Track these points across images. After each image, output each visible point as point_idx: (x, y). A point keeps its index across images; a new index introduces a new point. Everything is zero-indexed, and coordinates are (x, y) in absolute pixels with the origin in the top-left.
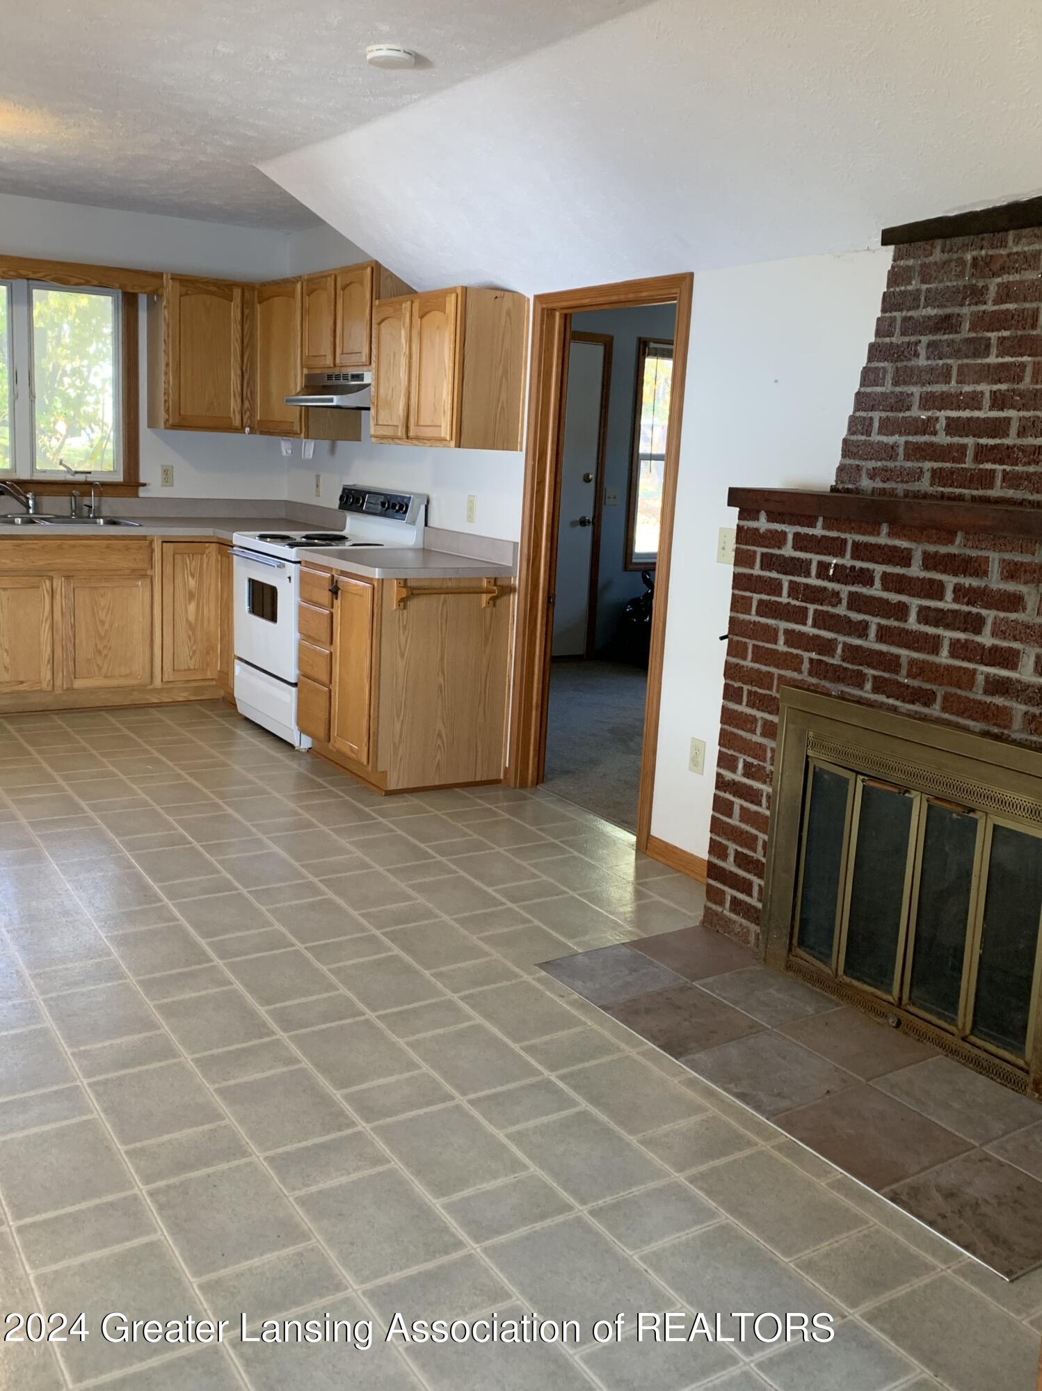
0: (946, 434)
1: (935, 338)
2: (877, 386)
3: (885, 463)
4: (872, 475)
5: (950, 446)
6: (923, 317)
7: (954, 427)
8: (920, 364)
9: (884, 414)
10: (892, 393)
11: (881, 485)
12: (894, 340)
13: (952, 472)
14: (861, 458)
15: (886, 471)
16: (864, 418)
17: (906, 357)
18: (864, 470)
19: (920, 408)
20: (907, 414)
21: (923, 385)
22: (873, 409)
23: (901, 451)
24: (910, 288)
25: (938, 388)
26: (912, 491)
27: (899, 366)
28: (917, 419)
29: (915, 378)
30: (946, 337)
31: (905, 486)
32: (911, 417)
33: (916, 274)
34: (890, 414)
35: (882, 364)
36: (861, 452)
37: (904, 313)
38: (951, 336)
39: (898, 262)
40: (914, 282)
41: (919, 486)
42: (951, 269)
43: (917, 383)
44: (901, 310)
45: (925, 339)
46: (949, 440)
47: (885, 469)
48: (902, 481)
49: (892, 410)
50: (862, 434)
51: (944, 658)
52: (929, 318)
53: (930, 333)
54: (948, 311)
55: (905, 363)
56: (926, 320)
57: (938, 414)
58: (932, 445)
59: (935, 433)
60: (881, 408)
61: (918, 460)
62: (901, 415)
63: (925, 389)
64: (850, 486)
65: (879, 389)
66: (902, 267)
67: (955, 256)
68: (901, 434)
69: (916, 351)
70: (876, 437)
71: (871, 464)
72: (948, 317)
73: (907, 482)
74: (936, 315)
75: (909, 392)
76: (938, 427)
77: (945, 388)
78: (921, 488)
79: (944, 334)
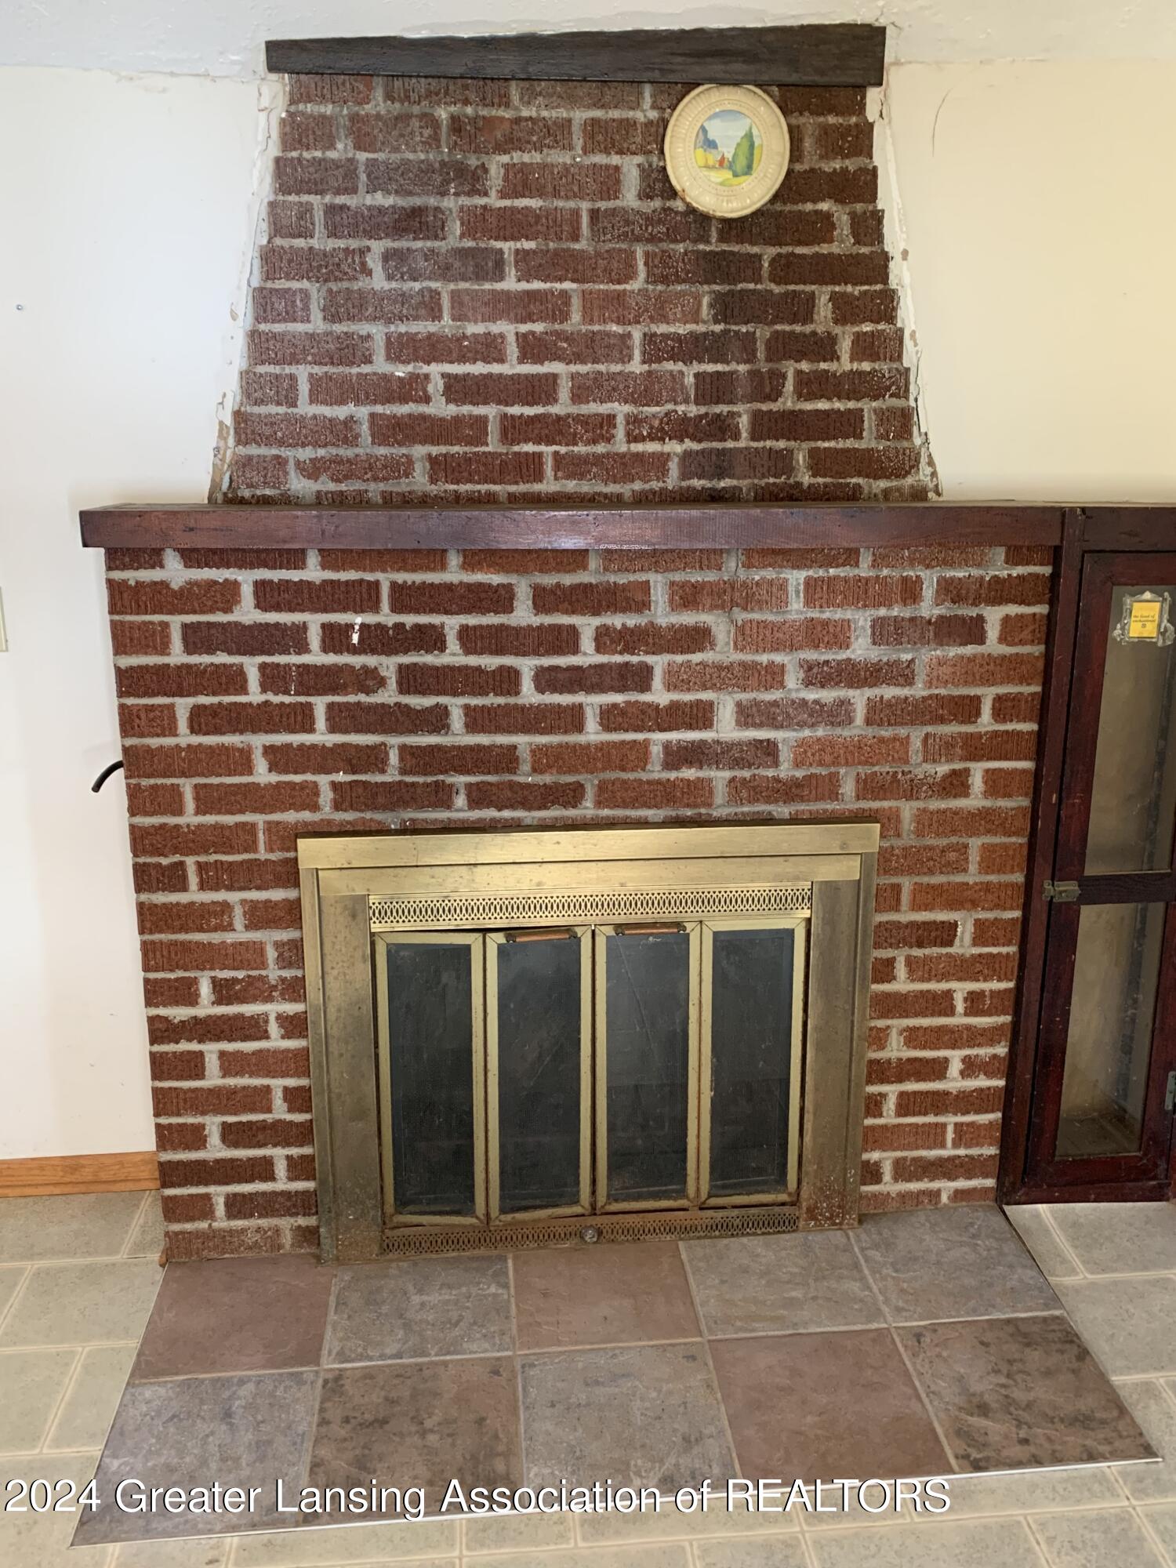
0: (448, 401)
1: (396, 245)
2: (295, 320)
3: (334, 451)
4: (312, 470)
5: (457, 420)
6: (369, 208)
7: (457, 388)
8: (377, 287)
9: (318, 370)
10: (327, 334)
11: (332, 486)
12: (314, 243)
13: (468, 459)
14: (281, 443)
15: (339, 463)
16: (277, 377)
17: (346, 274)
18: (291, 463)
19: (389, 358)
20: (366, 369)
21: (389, 321)
22: (294, 360)
23: (365, 429)
24: (332, 155)
25: (422, 327)
26: (398, 494)
27: (335, 289)
28: (386, 378)
29: (370, 310)
30: (419, 244)
31: (382, 486)
32: (375, 374)
33: (342, 132)
34: (331, 370)
35: (295, 285)
36: (279, 434)
37: (328, 199)
38: (429, 244)
39: (301, 107)
40: (340, 146)
41: (408, 484)
42: (412, 133)
43: (375, 318)
44: (322, 193)
45: (378, 247)
46: (452, 410)
47: (338, 461)
48: (375, 479)
49: (332, 363)
50: (279, 404)
51: (593, 733)
52: (381, 210)
53: (387, 235)
54: (417, 201)
55: (345, 284)
56: (375, 213)
57: (425, 369)
58: (424, 417)
59: (427, 399)
60: (310, 358)
61: (401, 444)
62: (355, 370)
63: (392, 328)
64: (268, 492)
65: (300, 327)
66: (311, 116)
67: (416, 110)
68: (358, 402)
69: (363, 264)
70: (306, 408)
71: (306, 454)
72: (417, 212)
73: (385, 479)
74: (393, 207)
75: (364, 333)
76: (430, 389)
77: (432, 327)
78: (415, 488)
79: (415, 239)
